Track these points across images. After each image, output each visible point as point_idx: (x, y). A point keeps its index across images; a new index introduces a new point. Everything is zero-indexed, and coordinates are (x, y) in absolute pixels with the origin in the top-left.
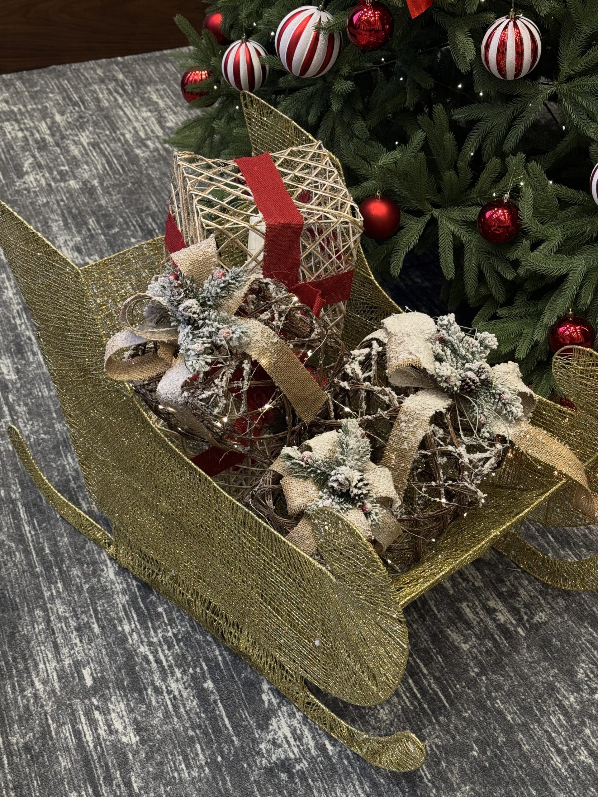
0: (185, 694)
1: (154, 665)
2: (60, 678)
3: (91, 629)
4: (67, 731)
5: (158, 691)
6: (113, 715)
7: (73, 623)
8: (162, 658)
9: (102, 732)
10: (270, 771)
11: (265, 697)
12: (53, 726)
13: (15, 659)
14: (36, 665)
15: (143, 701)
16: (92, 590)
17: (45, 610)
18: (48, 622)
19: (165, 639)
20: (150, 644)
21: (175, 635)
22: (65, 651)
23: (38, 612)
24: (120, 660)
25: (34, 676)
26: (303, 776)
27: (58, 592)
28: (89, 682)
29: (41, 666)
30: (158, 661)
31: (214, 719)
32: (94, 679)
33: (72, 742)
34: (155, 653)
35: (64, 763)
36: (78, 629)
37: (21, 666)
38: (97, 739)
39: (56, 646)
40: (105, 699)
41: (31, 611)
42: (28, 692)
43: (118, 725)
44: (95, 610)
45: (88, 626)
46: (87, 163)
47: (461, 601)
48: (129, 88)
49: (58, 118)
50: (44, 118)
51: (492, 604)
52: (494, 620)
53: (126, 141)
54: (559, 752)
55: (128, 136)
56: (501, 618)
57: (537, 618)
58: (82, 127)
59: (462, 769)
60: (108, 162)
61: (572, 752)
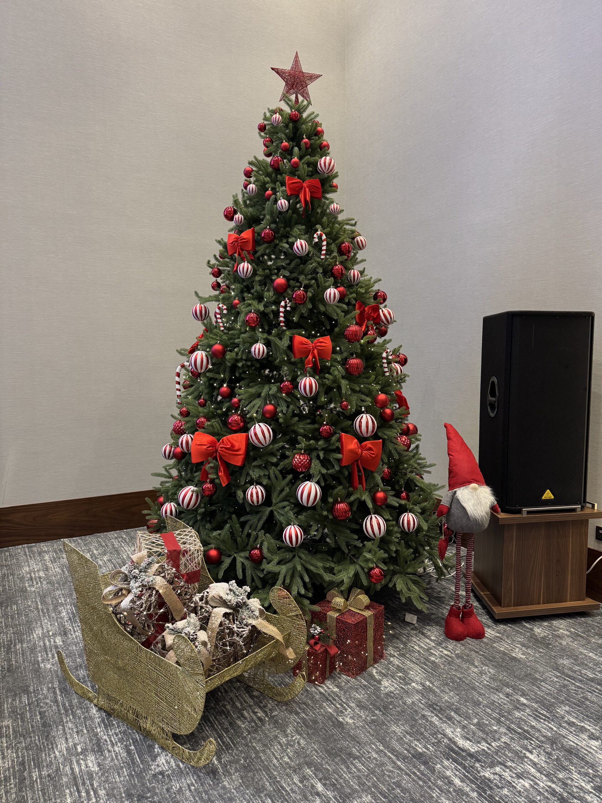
0: (121, 751)
1: (109, 742)
2: (67, 750)
3: (83, 731)
4: (68, 768)
5: (109, 751)
6: (89, 761)
7: (75, 730)
8: (113, 739)
9: (83, 767)
10: (155, 776)
11: (156, 750)
12: (61, 767)
13: (47, 744)
14: (57, 746)
15: (102, 755)
16: (85, 718)
17: (63, 726)
18: (64, 730)
19: (115, 733)
20: (108, 735)
21: (120, 731)
22: (71, 740)
23: (60, 727)
24: (94, 742)
25: (55, 750)
26: (168, 776)
27: (70, 719)
28: (79, 750)
29: (59, 746)
30: (111, 741)
31: (133, 760)
32: (82, 749)
33: (69, 772)
34: (110, 738)
35: (65, 779)
36: (77, 732)
37: (50, 747)
38: (81, 770)
39: (66, 739)
40: (86, 756)
41: (57, 727)
42: (52, 756)
43: (90, 764)
44: (86, 725)
45: (82, 731)
46: (105, 567)
47: (243, 710)
48: (128, 540)
49: (95, 552)
50: (89, 552)
51: (256, 710)
52: (256, 716)
53: (124, 558)
54: (276, 758)
55: (124, 557)
56: (259, 715)
57: (274, 714)
58: (105, 554)
59: (236, 768)
60: (114, 566)
61: (281, 758)
